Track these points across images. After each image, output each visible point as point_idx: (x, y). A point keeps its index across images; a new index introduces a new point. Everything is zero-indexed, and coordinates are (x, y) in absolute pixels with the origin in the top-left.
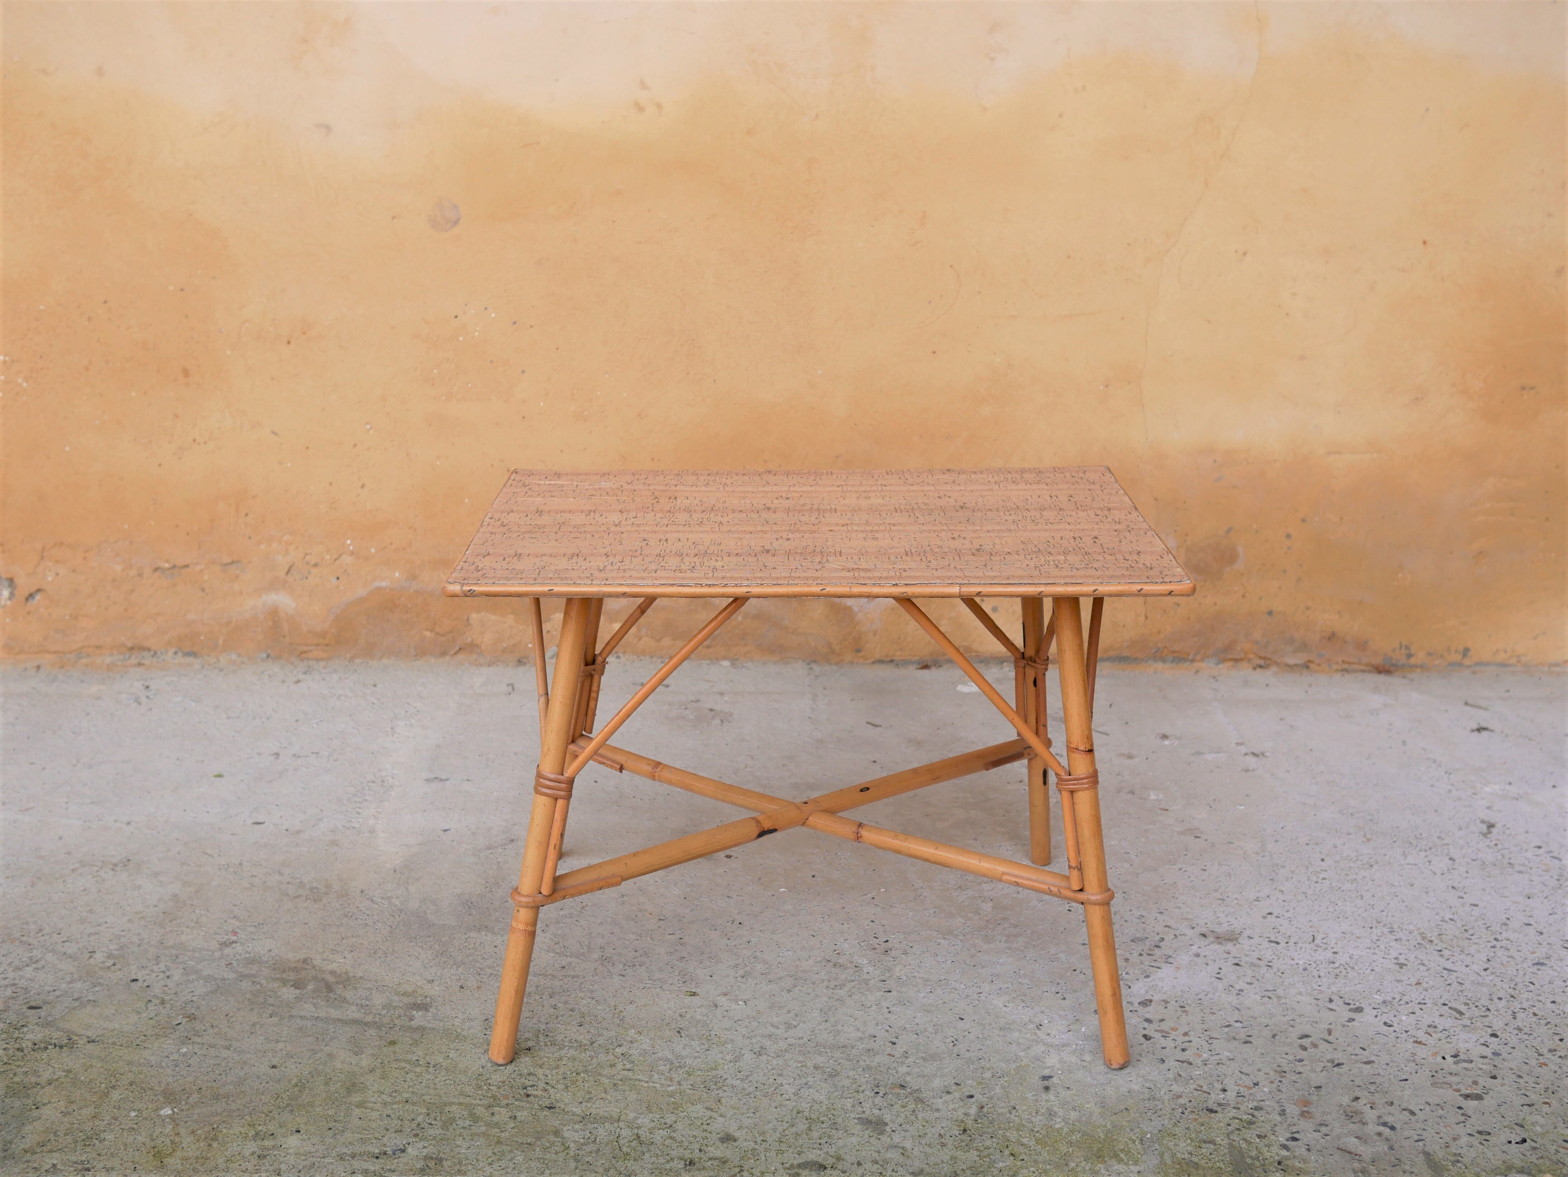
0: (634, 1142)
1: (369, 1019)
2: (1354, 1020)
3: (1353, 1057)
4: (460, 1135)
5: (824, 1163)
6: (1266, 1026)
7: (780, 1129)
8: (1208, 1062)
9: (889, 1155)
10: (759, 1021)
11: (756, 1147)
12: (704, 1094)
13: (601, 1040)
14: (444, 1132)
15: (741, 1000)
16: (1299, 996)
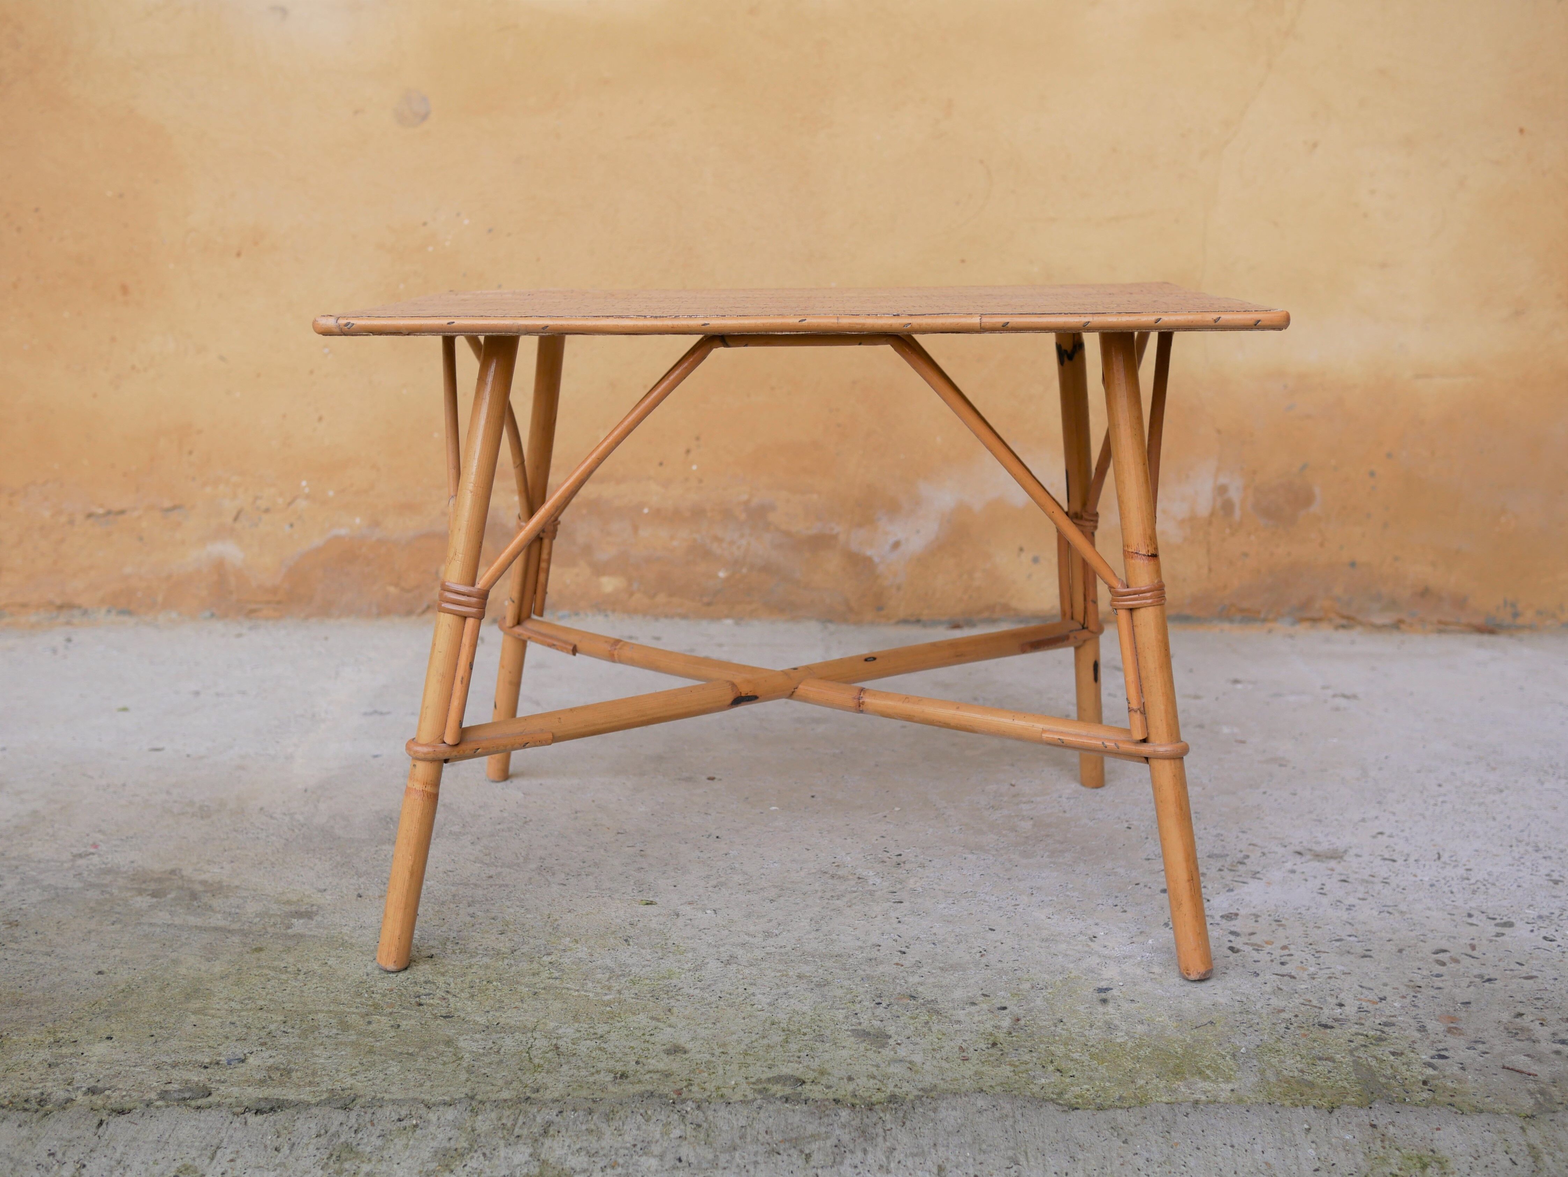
0: (551, 1053)
1: (236, 926)
2: (1503, 934)
3: (1508, 972)
4: (321, 1044)
5: (803, 1078)
6: (1389, 941)
7: (747, 1041)
8: (1315, 976)
9: (891, 1070)
10: (731, 929)
11: (714, 1059)
12: (651, 1003)
13: (525, 949)
14: (301, 1041)
15: (710, 909)
16: (1428, 911)
